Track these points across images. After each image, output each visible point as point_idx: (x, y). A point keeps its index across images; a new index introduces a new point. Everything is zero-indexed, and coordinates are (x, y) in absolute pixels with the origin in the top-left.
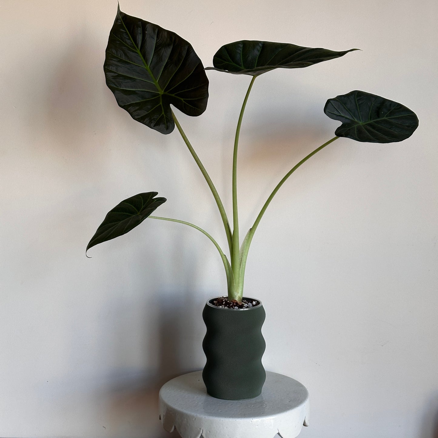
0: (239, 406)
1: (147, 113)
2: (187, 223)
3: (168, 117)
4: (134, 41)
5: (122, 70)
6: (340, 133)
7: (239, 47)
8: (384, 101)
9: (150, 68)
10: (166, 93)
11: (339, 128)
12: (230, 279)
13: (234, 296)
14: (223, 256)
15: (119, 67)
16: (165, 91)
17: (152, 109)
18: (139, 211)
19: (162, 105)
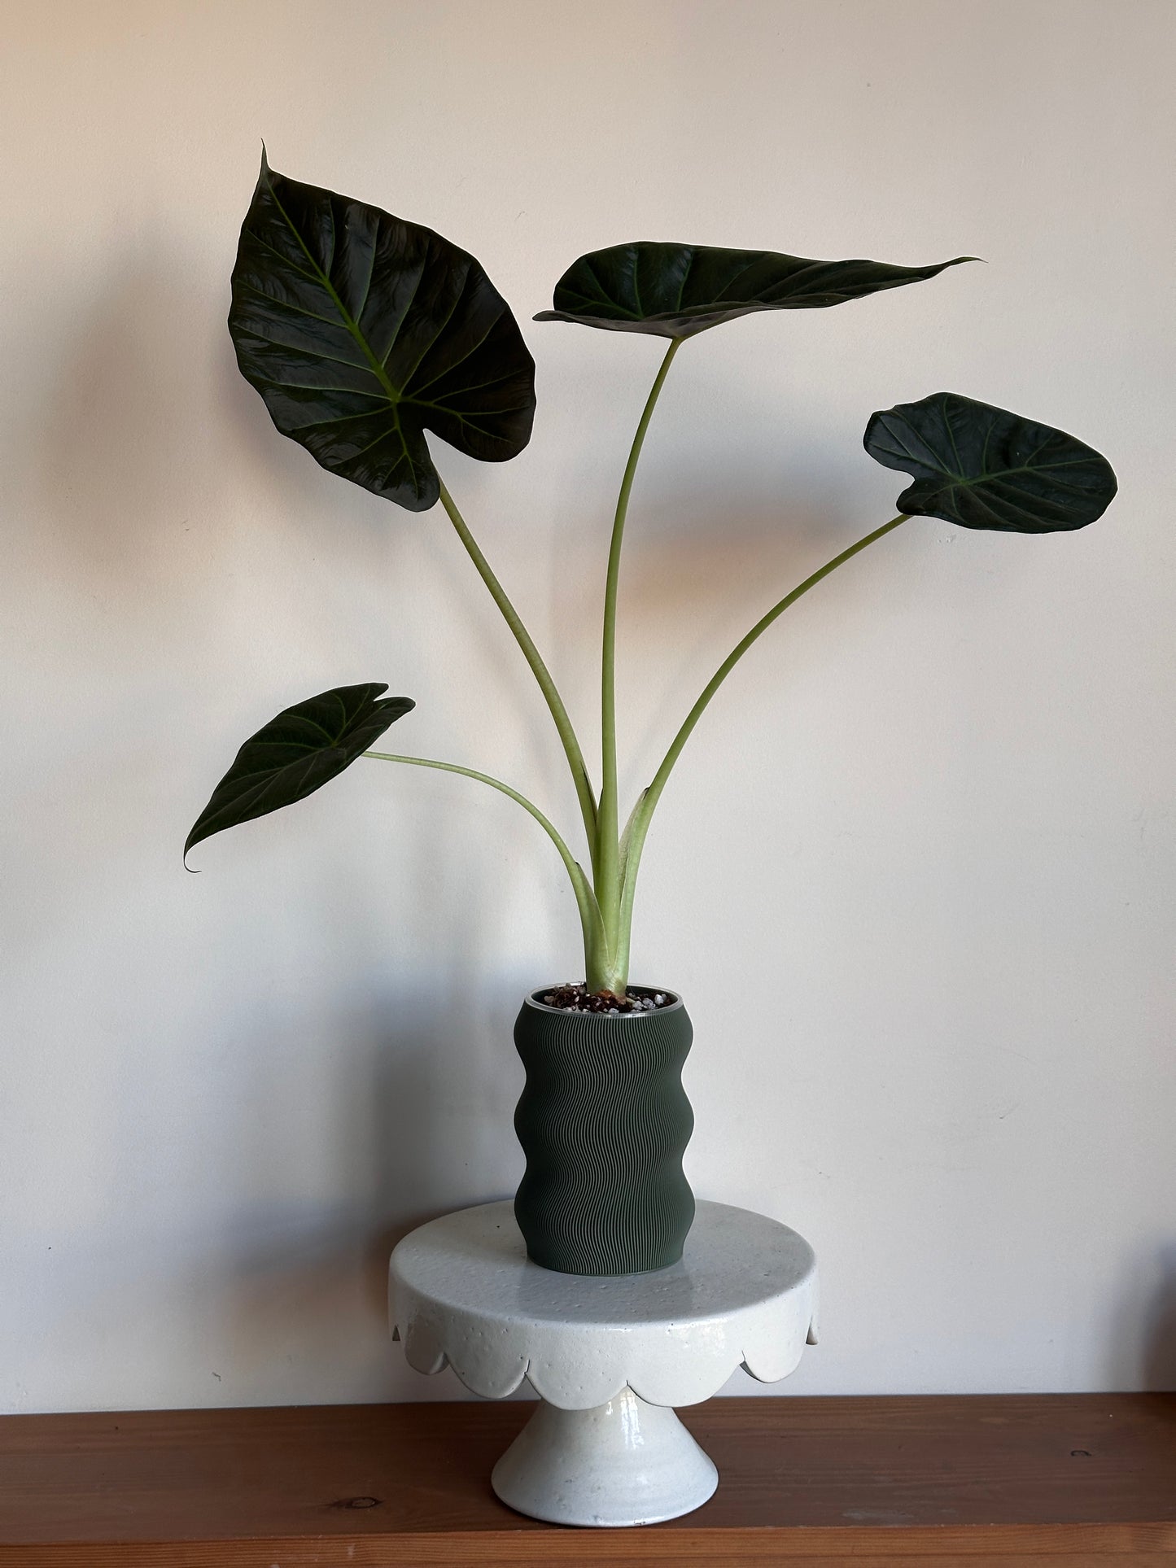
0: (628, 1292)
1: (359, 452)
2: (470, 772)
3: (420, 465)
4: (312, 255)
5: (283, 335)
6: (909, 505)
7: (629, 259)
8: (1018, 425)
9: (360, 330)
10: (410, 399)
11: (905, 494)
12: (594, 932)
13: (605, 980)
14: (572, 866)
15: (273, 324)
16: (406, 393)
17: (373, 440)
18: (334, 738)
19: (400, 432)
